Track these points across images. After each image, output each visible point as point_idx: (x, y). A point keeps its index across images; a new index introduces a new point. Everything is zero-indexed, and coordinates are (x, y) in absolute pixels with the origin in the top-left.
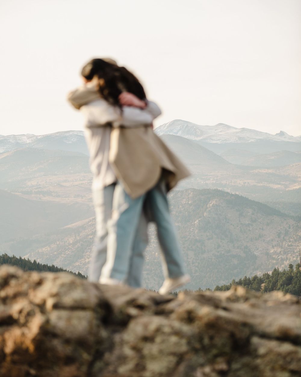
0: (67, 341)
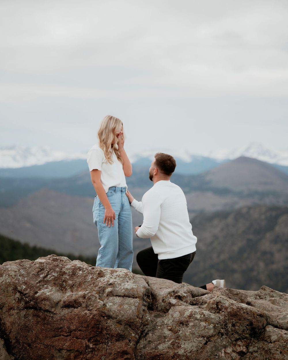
0: (119, 322)
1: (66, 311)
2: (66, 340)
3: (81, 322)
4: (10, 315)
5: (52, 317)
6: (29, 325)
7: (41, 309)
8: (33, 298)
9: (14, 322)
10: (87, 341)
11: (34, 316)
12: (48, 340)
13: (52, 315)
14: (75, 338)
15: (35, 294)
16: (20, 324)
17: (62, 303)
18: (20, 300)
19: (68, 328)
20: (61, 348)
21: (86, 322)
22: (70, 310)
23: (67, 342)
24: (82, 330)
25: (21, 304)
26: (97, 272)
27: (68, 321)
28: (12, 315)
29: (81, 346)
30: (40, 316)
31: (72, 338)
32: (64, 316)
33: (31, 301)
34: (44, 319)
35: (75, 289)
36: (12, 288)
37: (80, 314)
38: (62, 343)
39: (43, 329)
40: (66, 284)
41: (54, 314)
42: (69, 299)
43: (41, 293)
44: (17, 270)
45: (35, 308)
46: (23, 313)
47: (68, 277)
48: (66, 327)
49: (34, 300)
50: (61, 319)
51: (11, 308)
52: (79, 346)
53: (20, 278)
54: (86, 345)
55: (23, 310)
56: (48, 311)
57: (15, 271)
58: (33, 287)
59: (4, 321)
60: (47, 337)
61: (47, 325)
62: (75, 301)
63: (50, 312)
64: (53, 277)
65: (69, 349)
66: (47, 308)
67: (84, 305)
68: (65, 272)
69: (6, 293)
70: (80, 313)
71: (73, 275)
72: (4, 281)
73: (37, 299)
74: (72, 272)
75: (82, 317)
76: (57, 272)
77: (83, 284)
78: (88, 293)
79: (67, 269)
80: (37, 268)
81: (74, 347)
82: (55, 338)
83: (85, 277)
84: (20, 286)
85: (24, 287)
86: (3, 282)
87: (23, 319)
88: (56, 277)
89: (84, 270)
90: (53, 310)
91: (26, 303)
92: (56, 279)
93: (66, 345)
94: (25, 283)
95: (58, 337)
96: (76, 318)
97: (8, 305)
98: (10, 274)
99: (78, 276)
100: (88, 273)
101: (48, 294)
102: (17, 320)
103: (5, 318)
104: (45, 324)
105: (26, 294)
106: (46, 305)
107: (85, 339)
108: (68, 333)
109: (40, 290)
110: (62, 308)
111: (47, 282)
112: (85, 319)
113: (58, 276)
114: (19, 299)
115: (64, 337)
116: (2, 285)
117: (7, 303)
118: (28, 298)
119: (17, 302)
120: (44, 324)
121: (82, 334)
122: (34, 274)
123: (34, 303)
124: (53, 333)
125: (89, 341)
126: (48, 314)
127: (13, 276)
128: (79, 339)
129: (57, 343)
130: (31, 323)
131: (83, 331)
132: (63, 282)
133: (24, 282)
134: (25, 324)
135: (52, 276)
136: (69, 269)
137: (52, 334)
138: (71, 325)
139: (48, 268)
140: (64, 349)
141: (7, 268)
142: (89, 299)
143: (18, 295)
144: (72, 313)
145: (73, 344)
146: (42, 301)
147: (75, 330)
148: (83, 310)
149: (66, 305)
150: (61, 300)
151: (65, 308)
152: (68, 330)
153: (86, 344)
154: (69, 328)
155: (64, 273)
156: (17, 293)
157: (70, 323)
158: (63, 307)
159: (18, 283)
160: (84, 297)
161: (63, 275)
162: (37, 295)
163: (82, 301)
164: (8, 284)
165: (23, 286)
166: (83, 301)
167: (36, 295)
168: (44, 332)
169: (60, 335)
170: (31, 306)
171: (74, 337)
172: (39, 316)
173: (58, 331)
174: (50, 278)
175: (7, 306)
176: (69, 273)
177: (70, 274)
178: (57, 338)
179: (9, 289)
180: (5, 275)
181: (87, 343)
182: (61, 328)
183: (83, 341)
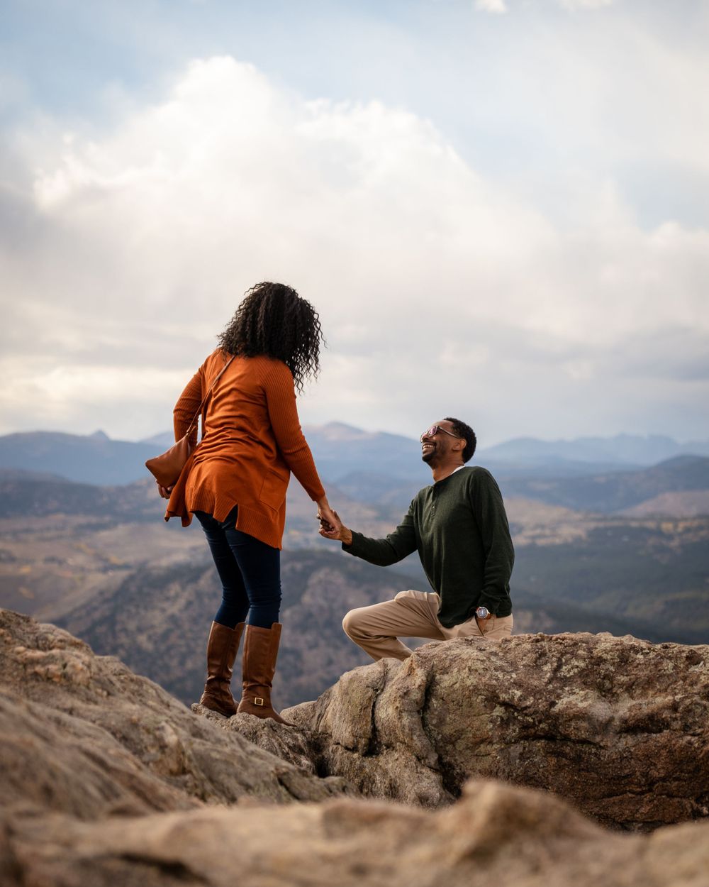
1: (628, 741)
2: (640, 802)
3: (678, 762)
4: (476, 755)
5: (596, 754)
6: (536, 773)
7: (566, 738)
8: (547, 715)
9: (495, 770)
10: (693, 802)
11: (548, 753)
12: (592, 803)
13: (594, 750)
14: (664, 796)
15: (551, 707)
16: (511, 774)
17: (617, 723)
18: (505, 723)
19: (643, 777)
20: (629, 819)
21: (692, 761)
22: (641, 737)
23: (642, 806)
24: (682, 778)
25: (510, 731)
26: (684, 655)
27: (640, 760)
28: (483, 756)
29: (682, 813)
30: (567, 754)
31: (657, 795)
32: (627, 750)
33: (540, 722)
34: (578, 759)
35: (638, 692)
36: (483, 697)
37: (674, 745)
38: (632, 808)
39: (577, 781)
40: (611, 682)
41: (600, 747)
42: (635, 715)
43: (565, 702)
44: (485, 658)
45: (550, 737)
46: (516, 749)
47: (612, 669)
48: (638, 773)
49: (548, 719)
50: (622, 758)
51: (483, 741)
52: (675, 812)
53: (500, 676)
54: (693, 809)
55: (515, 743)
56: (584, 742)
57: (482, 661)
58: (540, 692)
59: (460, 769)
60: (588, 798)
61: (588, 772)
62: (651, 717)
63: (590, 743)
64: (576, 670)
65: (649, 820)
66: (583, 736)
67: (677, 725)
68: (601, 657)
69: (465, 709)
70: (673, 742)
71: (623, 664)
72: (456, 683)
73: (557, 717)
74: (618, 656)
75: (681, 751)
76: (585, 659)
77: (658, 681)
78: (682, 700)
79: (606, 652)
80: (529, 652)
81: (664, 816)
82: (611, 799)
83: (656, 665)
84: (506, 692)
85: (518, 693)
86: (455, 686)
87: (517, 761)
88: (583, 670)
89: (644, 651)
90: (598, 739)
91: (525, 727)
92: (583, 674)
93: (640, 811)
94: (519, 685)
95: (617, 795)
96: (664, 753)
97: (474, 735)
98: (472, 668)
99: (639, 664)
100: (661, 658)
101: (581, 705)
102: (501, 764)
103: (462, 763)
104: (583, 770)
105: (526, 708)
106: (581, 730)
107: (688, 797)
108: (644, 786)
109: (559, 697)
110: (617, 733)
111: (565, 681)
112: (689, 753)
113: (587, 666)
114: (502, 719)
115: (633, 796)
116: (454, 691)
117: (470, 728)
118: (534, 716)
119: (499, 727)
120: (579, 770)
121: (683, 786)
122: (529, 666)
123: (549, 726)
124: (604, 789)
125: (697, 801)
126: (585, 748)
127: (481, 671)
128: (673, 797)
129: (616, 809)
130: (541, 770)
131: (685, 781)
132: (604, 678)
133: (514, 683)
134: (526, 772)
135: (572, 668)
136: (611, 651)
137: (603, 791)
138: (650, 770)
139: (554, 651)
140: (636, 821)
141: (458, 656)
142: (688, 711)
143: (499, 711)
144: (648, 744)
145: (661, 808)
146: (570, 720)
147: (664, 779)
148: (679, 735)
149: (629, 727)
150: (612, 719)
151: (625, 735)
152: (644, 779)
153: (692, 807)
154: (645, 775)
155: (600, 661)
156: (495, 706)
157: (646, 764)
158: (620, 732)
159: (500, 686)
160: (674, 707)
161: (599, 665)
162: (556, 709)
163: (671, 717)
164: (471, 688)
165: (516, 692)
166: (674, 716)
167: (553, 709)
168: (580, 787)
169: (625, 792)
170: (542, 734)
171: (661, 795)
172: (565, 755)
173: (619, 784)
174: (569, 671)
175: (471, 735)
176: (612, 659)
177: (616, 661)
178: (614, 797)
179: (474, 699)
180: (456, 670)
181: (695, 805)
182: (627, 776)
183: (685, 802)
